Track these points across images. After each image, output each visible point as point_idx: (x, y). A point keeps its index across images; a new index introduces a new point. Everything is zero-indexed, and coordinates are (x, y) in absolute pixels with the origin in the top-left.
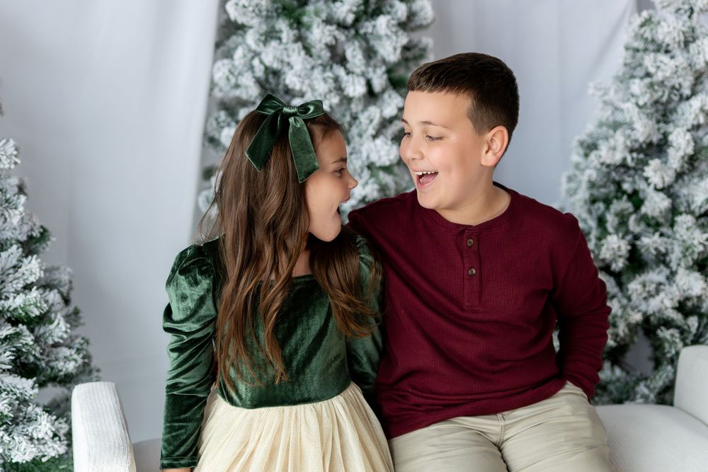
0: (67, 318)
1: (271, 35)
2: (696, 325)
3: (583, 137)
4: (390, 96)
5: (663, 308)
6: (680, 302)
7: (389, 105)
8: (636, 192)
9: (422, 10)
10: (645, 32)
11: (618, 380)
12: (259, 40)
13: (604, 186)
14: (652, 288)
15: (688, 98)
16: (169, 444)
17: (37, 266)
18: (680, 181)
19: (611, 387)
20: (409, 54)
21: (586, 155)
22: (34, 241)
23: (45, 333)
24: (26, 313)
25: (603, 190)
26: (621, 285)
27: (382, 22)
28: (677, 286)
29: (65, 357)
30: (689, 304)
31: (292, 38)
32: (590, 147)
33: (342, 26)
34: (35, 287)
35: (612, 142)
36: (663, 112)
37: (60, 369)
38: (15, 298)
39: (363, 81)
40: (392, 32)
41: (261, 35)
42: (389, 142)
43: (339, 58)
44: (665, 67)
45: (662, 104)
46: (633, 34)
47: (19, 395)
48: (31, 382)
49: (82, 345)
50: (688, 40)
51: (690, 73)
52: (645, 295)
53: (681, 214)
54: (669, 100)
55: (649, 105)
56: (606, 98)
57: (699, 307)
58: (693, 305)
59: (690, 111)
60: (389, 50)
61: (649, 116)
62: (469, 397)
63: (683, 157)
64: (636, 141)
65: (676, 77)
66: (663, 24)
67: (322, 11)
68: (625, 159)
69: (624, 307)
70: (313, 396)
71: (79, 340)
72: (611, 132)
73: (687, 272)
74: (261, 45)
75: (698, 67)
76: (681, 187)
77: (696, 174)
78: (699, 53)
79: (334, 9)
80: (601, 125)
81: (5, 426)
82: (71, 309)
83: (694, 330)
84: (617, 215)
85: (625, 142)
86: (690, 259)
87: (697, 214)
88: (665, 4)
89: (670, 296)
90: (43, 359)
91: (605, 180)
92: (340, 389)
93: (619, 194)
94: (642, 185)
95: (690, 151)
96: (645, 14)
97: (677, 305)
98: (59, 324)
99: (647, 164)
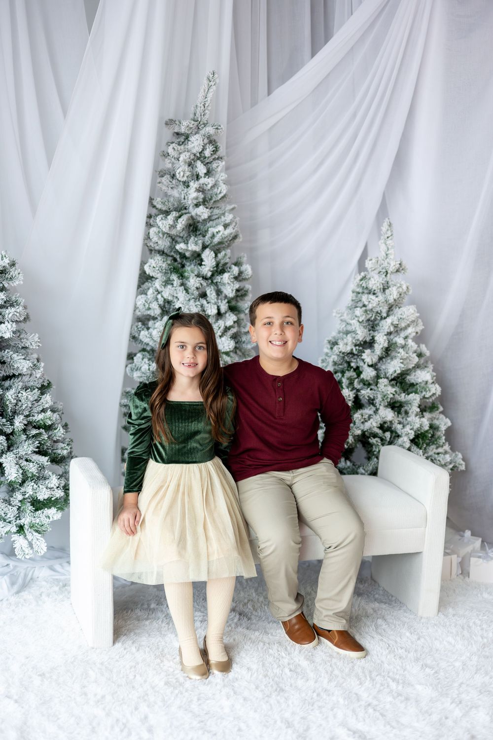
0: (63, 427)
1: (168, 282)
2: (389, 436)
3: (330, 338)
4: (229, 315)
5: (372, 427)
6: (381, 424)
7: (229, 320)
8: (358, 368)
9: (246, 270)
10: (363, 283)
11: (349, 467)
12: (162, 285)
13: (341, 365)
14: (366, 417)
15: (385, 318)
16: (128, 481)
17: (49, 399)
18: (381, 362)
20: (239, 294)
21: (332, 348)
22: (44, 388)
23: (51, 435)
24: (44, 423)
25: (340, 366)
27: (226, 276)
28: (380, 416)
29: (62, 448)
30: (386, 425)
31: (179, 284)
32: (334, 343)
33: (205, 278)
34: (49, 410)
35: (345, 341)
36: (372, 325)
37: (59, 453)
38: (38, 415)
39: (216, 307)
40: (231, 281)
41: (163, 282)
42: (229, 339)
43: (204, 295)
44: (373, 302)
45: (371, 321)
46: (356, 284)
47: (41, 465)
48: (47, 458)
49: (69, 442)
50: (385, 288)
51: (386, 305)
52: (362, 420)
53: (381, 378)
54: (375, 319)
55: (365, 321)
56: (342, 318)
57: (391, 428)
58: (388, 426)
59: (386, 325)
60: (229, 291)
61: (365, 327)
62: (276, 462)
63: (382, 348)
64: (358, 340)
65: (378, 307)
66: (372, 279)
67: (195, 270)
68: (352, 350)
70: (197, 460)
71: (68, 440)
72: (345, 336)
73: (385, 408)
74: (163, 287)
75: (390, 302)
76: (381, 365)
77: (389, 358)
78: (391, 295)
79: (201, 269)
80: (339, 332)
81: (34, 480)
82: (64, 423)
83: (388, 438)
84: (348, 379)
85: (352, 341)
86: (386, 401)
87: (390, 379)
88: (373, 269)
89: (375, 421)
90: (50, 449)
91: (342, 361)
92: (211, 458)
93: (349, 369)
94: (361, 364)
95: (386, 345)
96: (363, 274)
97: (379, 426)
98: (59, 430)
99: (364, 352)
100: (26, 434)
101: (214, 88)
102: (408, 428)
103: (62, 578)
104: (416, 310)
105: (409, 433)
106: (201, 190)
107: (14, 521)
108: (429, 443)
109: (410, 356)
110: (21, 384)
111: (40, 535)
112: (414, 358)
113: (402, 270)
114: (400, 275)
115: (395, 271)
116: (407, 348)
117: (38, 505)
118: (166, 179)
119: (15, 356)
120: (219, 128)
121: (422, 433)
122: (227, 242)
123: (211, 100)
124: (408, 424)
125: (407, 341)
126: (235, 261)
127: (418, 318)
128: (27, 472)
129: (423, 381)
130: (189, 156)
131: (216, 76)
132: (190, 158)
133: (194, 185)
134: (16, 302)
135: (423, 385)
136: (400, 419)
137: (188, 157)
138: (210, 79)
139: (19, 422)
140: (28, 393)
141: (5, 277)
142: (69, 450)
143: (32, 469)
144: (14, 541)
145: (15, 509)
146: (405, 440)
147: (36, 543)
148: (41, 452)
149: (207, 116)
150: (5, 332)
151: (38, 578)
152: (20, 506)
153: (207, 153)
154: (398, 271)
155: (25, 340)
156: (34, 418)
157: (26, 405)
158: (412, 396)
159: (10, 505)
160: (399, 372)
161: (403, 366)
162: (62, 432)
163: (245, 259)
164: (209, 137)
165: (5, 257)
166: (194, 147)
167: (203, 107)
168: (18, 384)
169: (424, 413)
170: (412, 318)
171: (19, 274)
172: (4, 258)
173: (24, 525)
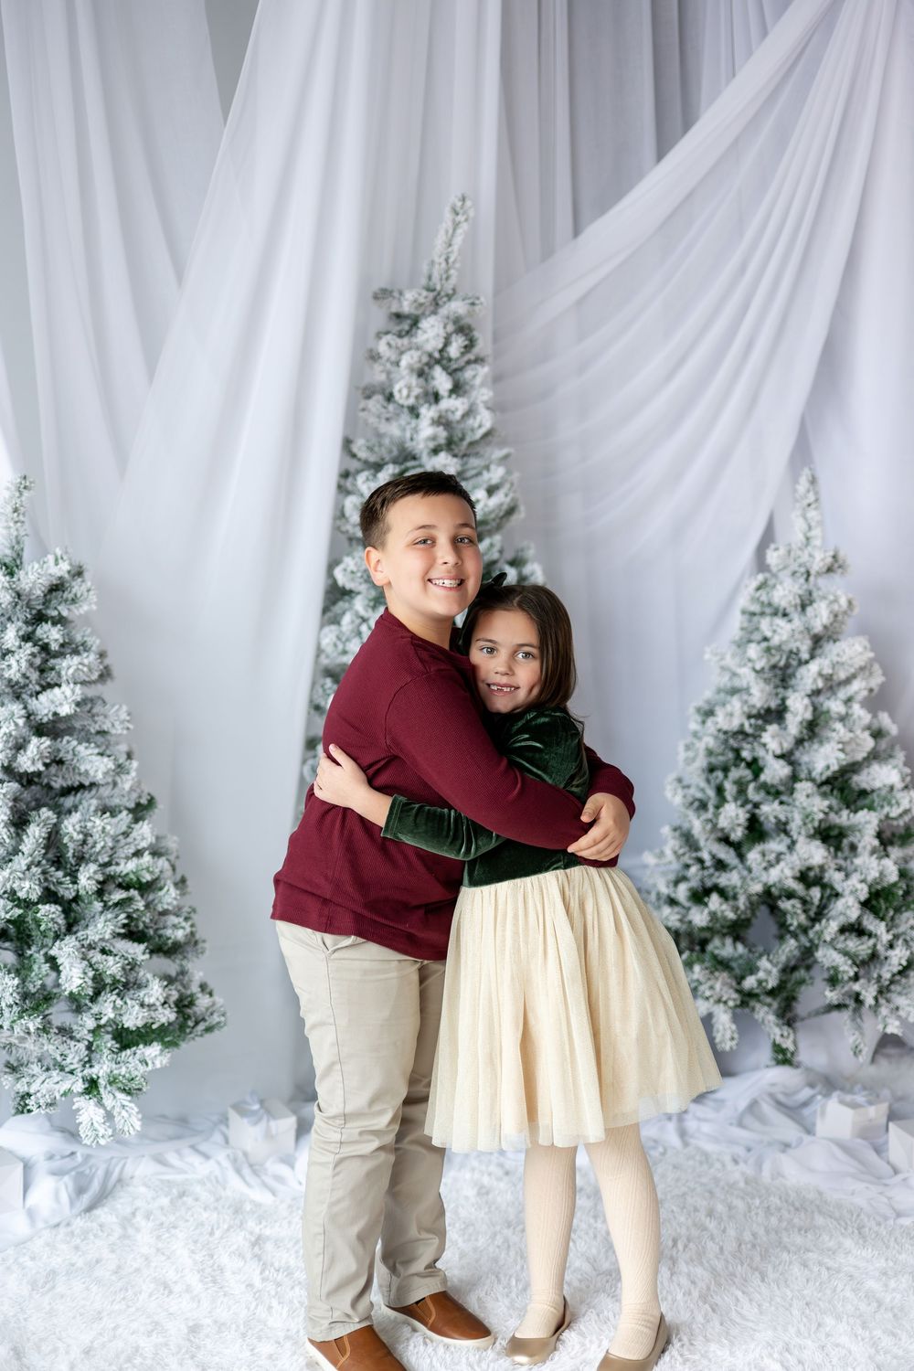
0: (176, 885)
2: (819, 895)
3: (700, 703)
5: (783, 877)
6: (801, 872)
8: (755, 760)
9: (532, 574)
10: (761, 595)
11: (741, 956)
12: (368, 606)
13: (722, 754)
14: (772, 857)
15: (807, 662)
17: (149, 830)
18: (801, 748)
19: (734, 965)
21: (704, 722)
22: (141, 808)
23: (153, 900)
24: (138, 879)
25: (721, 758)
26: (741, 857)
28: (798, 854)
29: (174, 925)
30: (812, 874)
32: (707, 714)
34: (147, 852)
35: (729, 708)
36: (782, 675)
37: (169, 936)
38: (126, 863)
41: (370, 600)
44: (783, 632)
45: (781, 669)
46: (748, 597)
47: (130, 960)
48: (142, 947)
49: (189, 913)
50: (805, 604)
51: (807, 637)
52: (764, 864)
53: (801, 781)
54: (787, 666)
55: (767, 669)
56: (723, 663)
57: (821, 878)
58: (816, 876)
59: (809, 676)
61: (767, 681)
63: (801, 723)
64: (754, 706)
65: (792, 640)
66: (778, 586)
68: (742, 725)
69: (743, 879)
71: (186, 909)
72: (729, 698)
73: (808, 840)
74: (370, 610)
75: (815, 631)
76: (802, 754)
77: (815, 740)
78: (816, 616)
80: (719, 691)
81: (117, 990)
82: (178, 877)
83: (816, 901)
84: (735, 783)
85: (742, 707)
86: (810, 826)
87: (819, 781)
88: (781, 567)
89: (790, 865)
90: (151, 927)
91: (723, 747)
93: (738, 762)
94: (760, 753)
95: (809, 716)
96: (761, 577)
97: (798, 875)
98: (168, 890)
99: (765, 730)
100: (102, 901)
101: (465, 226)
102: (854, 880)
103: (179, 1178)
104: (868, 646)
105: (856, 890)
106: (441, 421)
107: (79, 1070)
108: (901, 907)
109: (857, 737)
110: (94, 802)
111: (129, 1098)
112: (865, 740)
113: (840, 567)
114: (837, 578)
115: (824, 570)
116: (851, 722)
117: (126, 1039)
118: (375, 403)
119: (81, 748)
120: (477, 302)
121: (884, 889)
122: (494, 520)
123: (459, 250)
124: (856, 870)
125: (850, 707)
126: (509, 555)
127: (871, 661)
128: (104, 976)
129: (885, 786)
130: (420, 357)
131: (468, 203)
132: (420, 361)
133: (428, 413)
134: (83, 645)
135: (883, 792)
136: (841, 862)
137: (416, 359)
138: (458, 209)
139: (87, 878)
140: (105, 821)
141: (62, 597)
142: (188, 930)
143: (112, 967)
144: (78, 1110)
145: (82, 1046)
146: (850, 903)
147: (120, 1113)
148: (132, 933)
149: (453, 281)
150: (61, 704)
151: (132, 1178)
152: (91, 1040)
153: (454, 350)
154: (830, 570)
155: (101, 718)
156: (118, 869)
157: (102, 844)
158: (863, 816)
159: (72, 1038)
160: (835, 767)
161: (842, 756)
162: (174, 895)
163: (531, 553)
164: (457, 321)
165: (62, 558)
166: (427, 340)
167: (444, 265)
168: (90, 802)
169: (890, 849)
170: (859, 662)
171: (88, 591)
172: (60, 561)
173: (98, 1077)
